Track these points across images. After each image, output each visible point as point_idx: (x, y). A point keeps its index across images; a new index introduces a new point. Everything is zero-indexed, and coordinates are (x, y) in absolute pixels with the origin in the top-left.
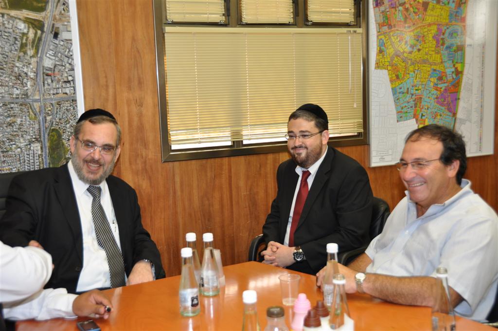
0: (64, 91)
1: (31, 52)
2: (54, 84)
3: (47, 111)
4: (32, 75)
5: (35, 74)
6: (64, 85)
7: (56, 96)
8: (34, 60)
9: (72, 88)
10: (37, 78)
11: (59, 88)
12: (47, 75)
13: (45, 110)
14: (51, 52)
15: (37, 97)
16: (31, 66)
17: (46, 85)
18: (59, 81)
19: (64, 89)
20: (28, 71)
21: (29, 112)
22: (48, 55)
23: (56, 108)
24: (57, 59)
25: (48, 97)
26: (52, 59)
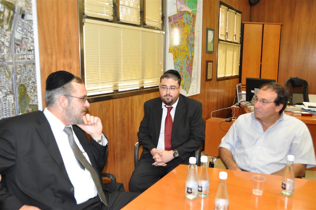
0: (28, 57)
1: (6, 27)
2: (22, 52)
3: (17, 72)
4: (7, 44)
5: (9, 44)
6: (28, 53)
7: (23, 60)
8: (8, 33)
9: (33, 55)
10: (10, 46)
11: (24, 55)
12: (18, 45)
13: (16, 70)
14: (20, 28)
15: (11, 61)
16: (7, 38)
17: (17, 52)
18: (25, 49)
19: (28, 56)
20: (4, 41)
21: (5, 72)
22: (18, 30)
23: (23, 69)
24: (24, 33)
25: (18, 61)
26: (20, 33)
